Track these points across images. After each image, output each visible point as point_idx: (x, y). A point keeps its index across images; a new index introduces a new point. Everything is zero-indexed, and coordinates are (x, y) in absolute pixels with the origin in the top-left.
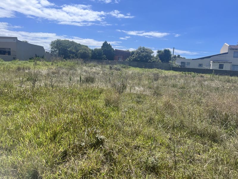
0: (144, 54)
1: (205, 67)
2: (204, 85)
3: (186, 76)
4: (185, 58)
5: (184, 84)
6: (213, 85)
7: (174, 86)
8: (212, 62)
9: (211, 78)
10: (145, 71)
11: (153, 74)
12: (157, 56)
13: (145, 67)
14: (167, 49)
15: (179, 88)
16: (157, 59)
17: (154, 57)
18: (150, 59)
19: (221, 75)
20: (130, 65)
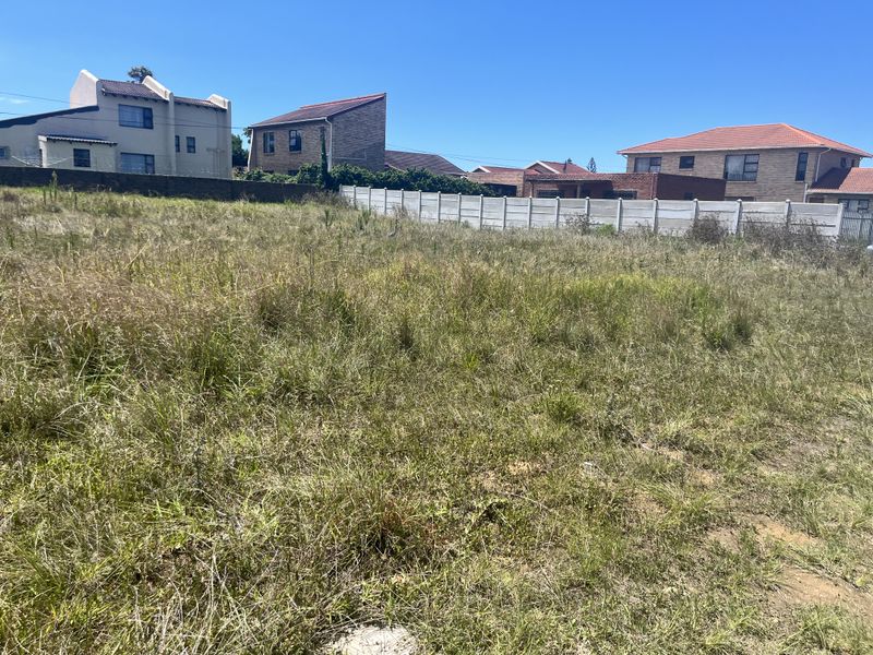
1: (18, 161)
2: (22, 233)
6: (57, 227)
8: (44, 139)
19: (82, 189)
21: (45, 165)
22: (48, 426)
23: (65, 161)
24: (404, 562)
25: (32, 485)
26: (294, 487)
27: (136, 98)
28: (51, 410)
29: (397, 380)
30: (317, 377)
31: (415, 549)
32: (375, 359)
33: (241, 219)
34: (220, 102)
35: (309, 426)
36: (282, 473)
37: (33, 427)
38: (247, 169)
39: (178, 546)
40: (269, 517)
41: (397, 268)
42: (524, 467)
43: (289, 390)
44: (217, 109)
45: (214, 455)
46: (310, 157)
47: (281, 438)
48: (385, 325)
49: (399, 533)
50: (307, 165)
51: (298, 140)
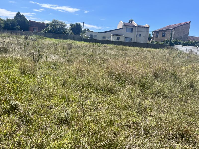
0: (58, 26)
1: (107, 39)
2: (107, 53)
3: (94, 46)
4: (92, 31)
5: (92, 52)
7: (84, 54)
8: (112, 35)
9: (111, 47)
10: (61, 42)
11: (67, 44)
12: (69, 29)
13: (60, 38)
14: (78, 23)
15: (88, 56)
16: (70, 31)
17: (67, 29)
18: (64, 31)
19: (118, 45)
20: (46, 36)
21: (111, 40)
23: (115, 39)
28: (112, 88)
31: (192, 140)
33: (149, 52)
34: (147, 26)
38: (151, 41)
39: (134, 122)
44: (146, 27)
45: (142, 104)
46: (167, 38)
50: (166, 40)
51: (165, 34)
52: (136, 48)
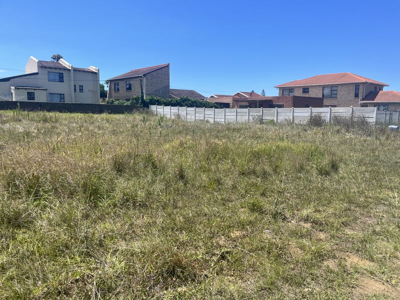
1: (2, 98)
6: (20, 128)
8: (13, 88)
9: (16, 117)
19: (31, 110)
21: (14, 100)
22: (16, 222)
23: (23, 98)
24: (184, 281)
25: (10, 250)
26: (132, 247)
27: (55, 68)
28: (18, 214)
29: (178, 195)
30: (141, 194)
31: (189, 274)
32: (168, 185)
33: (105, 122)
34: (94, 69)
35: (138, 218)
36: (126, 240)
37: (10, 222)
38: (107, 99)
39: (78, 278)
40: (120, 262)
41: (176, 143)
42: (238, 234)
43: (129, 201)
44: (93, 72)
45: (94, 233)
46: (136, 93)
47: (125, 224)
48: (172, 170)
49: (181, 267)
50: (134, 97)
51: (130, 85)
52: (76, 114)
